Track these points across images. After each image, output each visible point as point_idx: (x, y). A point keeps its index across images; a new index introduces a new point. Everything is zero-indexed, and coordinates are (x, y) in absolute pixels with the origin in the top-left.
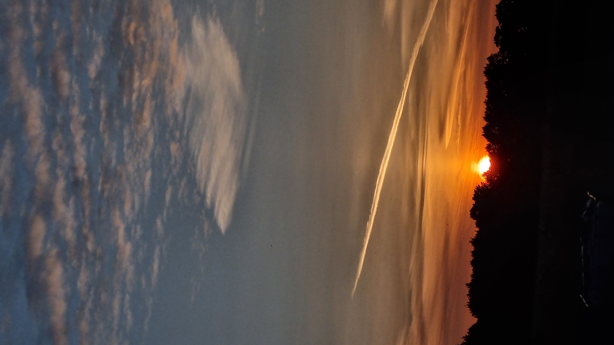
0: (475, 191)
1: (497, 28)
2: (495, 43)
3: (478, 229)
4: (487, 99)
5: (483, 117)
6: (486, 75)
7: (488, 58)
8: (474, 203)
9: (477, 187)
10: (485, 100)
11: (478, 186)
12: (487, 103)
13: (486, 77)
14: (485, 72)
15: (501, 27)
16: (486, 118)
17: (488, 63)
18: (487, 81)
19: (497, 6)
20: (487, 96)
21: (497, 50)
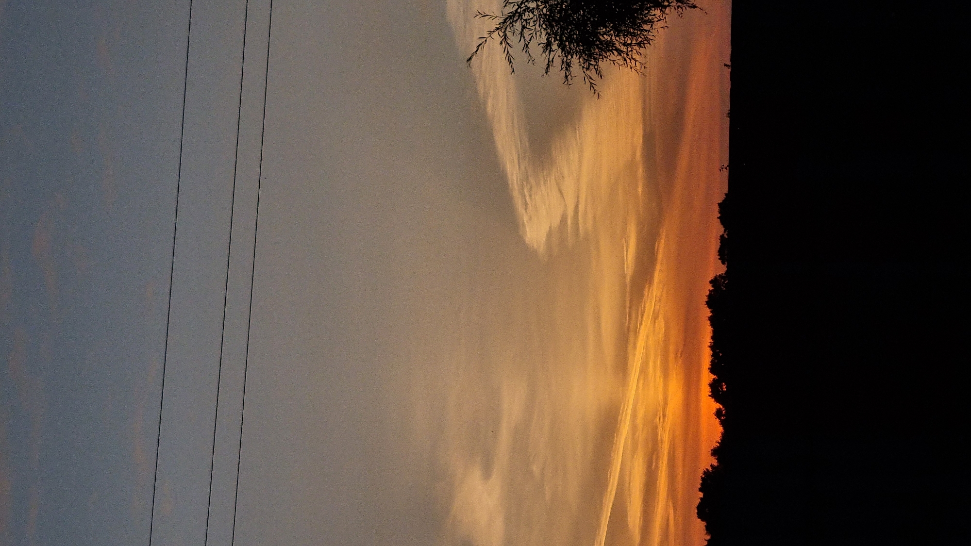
0: (702, 479)
1: (722, 237)
2: (720, 259)
3: (708, 537)
4: (712, 341)
5: (709, 369)
6: (709, 307)
7: (711, 282)
8: (702, 496)
9: (704, 472)
10: (710, 342)
11: (705, 469)
12: (712, 347)
13: (709, 309)
14: (707, 303)
15: (727, 235)
16: (712, 370)
17: (711, 289)
18: (711, 316)
19: (719, 204)
20: (713, 338)
21: (722, 269)
